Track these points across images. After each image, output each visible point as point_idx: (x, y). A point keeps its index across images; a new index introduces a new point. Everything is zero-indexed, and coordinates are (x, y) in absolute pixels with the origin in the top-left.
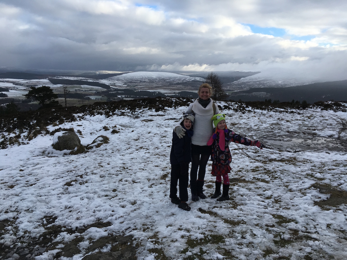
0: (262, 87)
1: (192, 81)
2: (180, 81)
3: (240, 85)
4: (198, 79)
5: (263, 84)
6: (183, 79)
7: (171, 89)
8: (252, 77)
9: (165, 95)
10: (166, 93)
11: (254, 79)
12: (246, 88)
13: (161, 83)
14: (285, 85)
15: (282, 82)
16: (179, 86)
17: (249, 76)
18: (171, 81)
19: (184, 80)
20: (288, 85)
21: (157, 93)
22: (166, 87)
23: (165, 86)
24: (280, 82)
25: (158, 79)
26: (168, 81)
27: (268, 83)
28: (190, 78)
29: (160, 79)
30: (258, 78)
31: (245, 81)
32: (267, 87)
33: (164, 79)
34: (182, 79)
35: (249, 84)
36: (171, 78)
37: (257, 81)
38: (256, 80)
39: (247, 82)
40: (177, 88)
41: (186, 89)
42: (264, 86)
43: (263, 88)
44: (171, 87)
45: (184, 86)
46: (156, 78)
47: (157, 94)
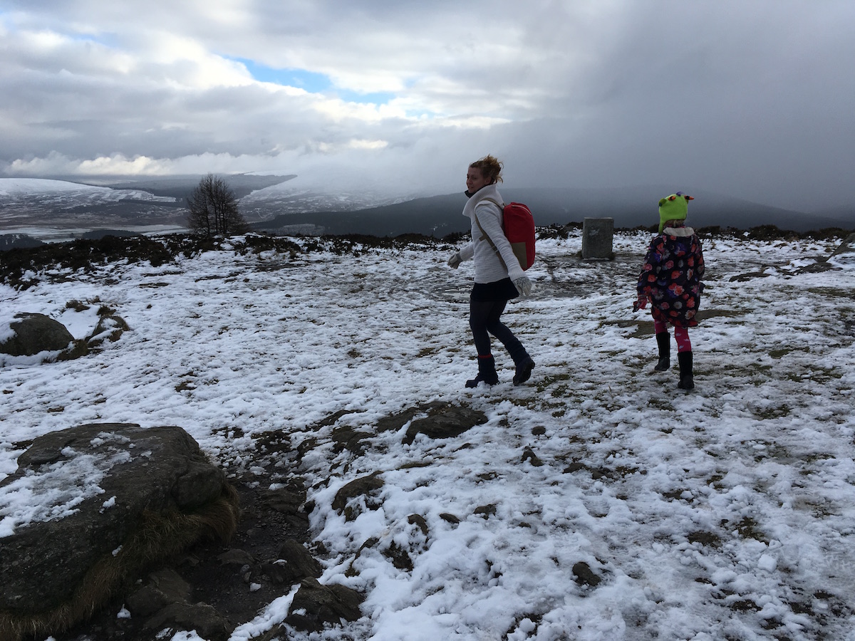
0: (304, 212)
1: (120, 200)
2: (85, 202)
3: (252, 209)
4: (137, 195)
5: (306, 205)
6: (94, 195)
7: (60, 224)
8: (278, 187)
9: (43, 241)
10: (47, 238)
11: (283, 193)
12: (265, 216)
13: (26, 209)
14: (354, 204)
15: (347, 199)
16: (84, 215)
17: (269, 185)
18: (59, 203)
19: (96, 199)
20: (361, 205)
21: (18, 237)
22: (44, 219)
23: (40, 217)
24: (342, 199)
25: (15, 198)
26: (46, 202)
27: (317, 201)
28: (115, 194)
29: (21, 199)
30: (291, 190)
31: (262, 198)
32: (315, 211)
33: (34, 197)
34: (92, 197)
35: (272, 204)
36: (55, 193)
37: (292, 198)
38: (288, 196)
39: (267, 201)
40: (79, 222)
41: (107, 224)
42: (308, 208)
43: (306, 214)
44: (62, 221)
45: (100, 215)
46: (7, 196)
47: (17, 240)
